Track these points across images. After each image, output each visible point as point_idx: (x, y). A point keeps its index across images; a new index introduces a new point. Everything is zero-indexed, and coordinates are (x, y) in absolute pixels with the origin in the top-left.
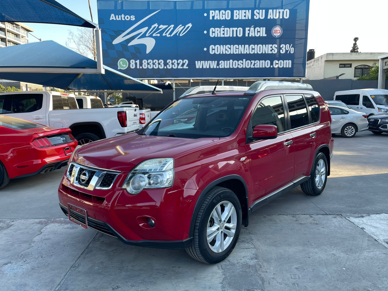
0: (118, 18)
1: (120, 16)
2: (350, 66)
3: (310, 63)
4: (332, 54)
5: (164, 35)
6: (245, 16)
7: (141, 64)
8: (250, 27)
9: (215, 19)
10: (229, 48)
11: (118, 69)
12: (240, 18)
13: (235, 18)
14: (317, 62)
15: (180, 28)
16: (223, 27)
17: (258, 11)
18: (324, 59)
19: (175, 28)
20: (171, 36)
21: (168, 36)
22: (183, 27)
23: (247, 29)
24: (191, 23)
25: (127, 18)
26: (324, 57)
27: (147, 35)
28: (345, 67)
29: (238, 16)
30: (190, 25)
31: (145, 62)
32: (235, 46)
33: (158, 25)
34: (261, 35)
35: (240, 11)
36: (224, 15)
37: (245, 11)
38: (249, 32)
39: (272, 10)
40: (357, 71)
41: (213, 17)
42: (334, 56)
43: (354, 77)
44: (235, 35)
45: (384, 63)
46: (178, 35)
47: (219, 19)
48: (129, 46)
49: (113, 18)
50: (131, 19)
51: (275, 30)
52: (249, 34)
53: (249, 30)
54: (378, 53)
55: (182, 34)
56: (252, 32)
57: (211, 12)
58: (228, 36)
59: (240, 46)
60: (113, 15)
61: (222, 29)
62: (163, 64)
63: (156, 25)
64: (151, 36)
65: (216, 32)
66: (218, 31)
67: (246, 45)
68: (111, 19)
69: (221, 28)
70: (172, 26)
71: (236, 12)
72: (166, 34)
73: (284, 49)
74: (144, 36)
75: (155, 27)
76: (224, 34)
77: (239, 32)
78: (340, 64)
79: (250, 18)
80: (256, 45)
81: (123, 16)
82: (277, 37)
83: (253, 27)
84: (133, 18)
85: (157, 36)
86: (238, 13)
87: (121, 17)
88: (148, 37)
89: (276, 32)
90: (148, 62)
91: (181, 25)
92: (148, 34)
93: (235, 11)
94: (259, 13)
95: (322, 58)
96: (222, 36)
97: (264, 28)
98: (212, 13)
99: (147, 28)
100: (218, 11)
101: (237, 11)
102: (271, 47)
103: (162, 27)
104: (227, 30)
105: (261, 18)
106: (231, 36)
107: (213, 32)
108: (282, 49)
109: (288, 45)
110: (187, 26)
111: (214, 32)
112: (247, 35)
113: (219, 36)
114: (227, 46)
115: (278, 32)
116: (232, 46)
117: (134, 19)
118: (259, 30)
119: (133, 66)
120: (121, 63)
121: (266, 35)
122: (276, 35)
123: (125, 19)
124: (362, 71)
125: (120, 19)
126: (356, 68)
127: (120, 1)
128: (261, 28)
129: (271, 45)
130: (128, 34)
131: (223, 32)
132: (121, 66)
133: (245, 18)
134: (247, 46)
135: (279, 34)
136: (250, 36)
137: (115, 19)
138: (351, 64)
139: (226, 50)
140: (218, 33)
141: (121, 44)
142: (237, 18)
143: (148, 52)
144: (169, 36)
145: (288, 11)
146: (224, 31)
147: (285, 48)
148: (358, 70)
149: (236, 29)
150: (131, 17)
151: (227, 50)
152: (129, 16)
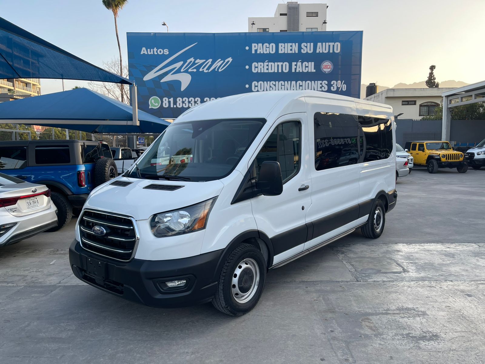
0: (150, 52)
1: (152, 50)
2: (414, 103)
3: (370, 99)
4: (392, 90)
5: (201, 70)
6: (291, 50)
7: (175, 103)
8: (297, 62)
9: (258, 53)
10: (274, 85)
11: (149, 108)
12: (286, 52)
13: (280, 52)
14: (377, 98)
15: (218, 63)
16: (266, 61)
17: (305, 44)
18: (384, 95)
19: (213, 63)
20: (209, 72)
21: (205, 71)
22: (223, 61)
23: (294, 64)
24: (231, 58)
25: (160, 52)
26: (384, 93)
27: (182, 70)
28: (408, 104)
29: (283, 49)
30: (230, 59)
31: (180, 100)
32: (281, 82)
33: (194, 60)
34: (310, 71)
35: (286, 44)
36: (268, 49)
37: (291, 44)
38: (295, 67)
39: (321, 43)
40: (422, 109)
41: (256, 51)
42: (395, 92)
43: (420, 115)
44: (280, 71)
45: (449, 101)
46: (216, 70)
47: (262, 52)
48: (161, 82)
49: (144, 52)
50: (164, 53)
51: (325, 65)
52: (296, 69)
53: (296, 65)
54: (446, 88)
55: (221, 69)
56: (299, 67)
57: (253, 45)
58: (273, 71)
59: (286, 82)
60: (144, 49)
61: (266, 64)
62: (200, 102)
63: (192, 59)
64: (186, 71)
65: (259, 67)
66: (261, 66)
67: (292, 82)
68: (142, 53)
69: (264, 63)
70: (210, 60)
71: (282, 46)
72: (203, 70)
73: (335, 85)
74: (178, 71)
75: (191, 61)
76: (268, 69)
77: (285, 67)
78: (403, 101)
79: (297, 52)
80: (304, 82)
81: (155, 49)
82: (327, 72)
83: (300, 62)
84: (166, 52)
85: (193, 71)
86: (283, 46)
87: (154, 51)
88: (183, 72)
89: (326, 67)
90: (183, 100)
91: (220, 60)
92: (184, 69)
93: (280, 45)
94: (306, 47)
95: (382, 94)
96: (266, 71)
97: (313, 63)
98: (255, 46)
99: (182, 63)
100: (261, 44)
101: (283, 44)
102: (321, 84)
103: (199, 61)
104: (271, 65)
105: (309, 52)
106: (276, 71)
107: (255, 67)
108: (333, 85)
109: (340, 82)
110: (226, 61)
111: (257, 67)
112: (293, 71)
113: (262, 71)
114: (272, 82)
115: (329, 67)
116: (277, 82)
117: (168, 53)
118: (307, 65)
119: (166, 105)
120: (153, 101)
121: (315, 71)
122: (326, 71)
123: (158, 53)
124: (429, 108)
125: (152, 53)
126: (421, 106)
127: (152, 34)
128: (310, 63)
129: (321, 82)
130: (161, 69)
131: (267, 67)
132: (153, 105)
133: (291, 52)
134: (294, 83)
135: (329, 70)
136: (297, 71)
137: (146, 53)
138: (415, 101)
139: (270, 87)
140: (261, 68)
141: (153, 80)
142: (283, 52)
143: (182, 89)
144: (207, 71)
145: (339, 44)
146: (268, 65)
147: (337, 85)
148: (424, 107)
149: (282, 63)
150: (165, 50)
151: (272, 87)
152: (162, 50)
